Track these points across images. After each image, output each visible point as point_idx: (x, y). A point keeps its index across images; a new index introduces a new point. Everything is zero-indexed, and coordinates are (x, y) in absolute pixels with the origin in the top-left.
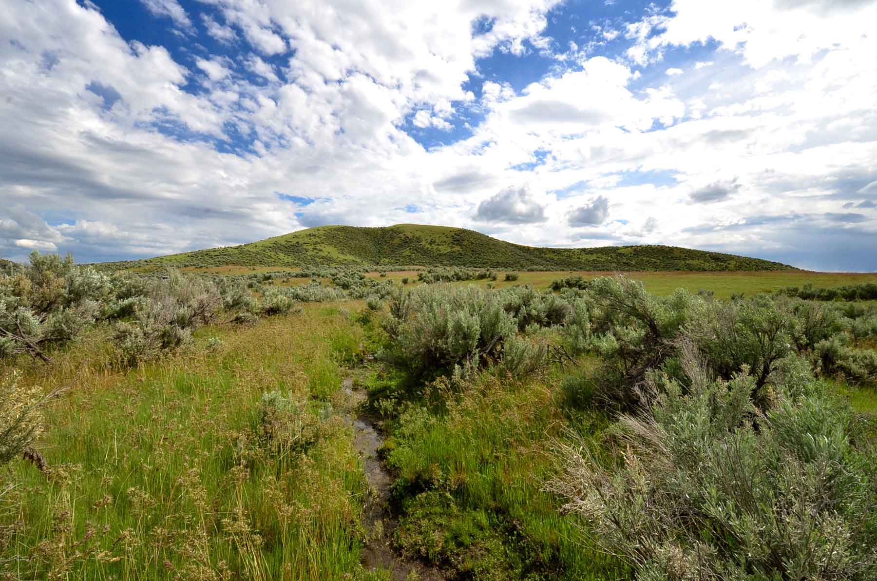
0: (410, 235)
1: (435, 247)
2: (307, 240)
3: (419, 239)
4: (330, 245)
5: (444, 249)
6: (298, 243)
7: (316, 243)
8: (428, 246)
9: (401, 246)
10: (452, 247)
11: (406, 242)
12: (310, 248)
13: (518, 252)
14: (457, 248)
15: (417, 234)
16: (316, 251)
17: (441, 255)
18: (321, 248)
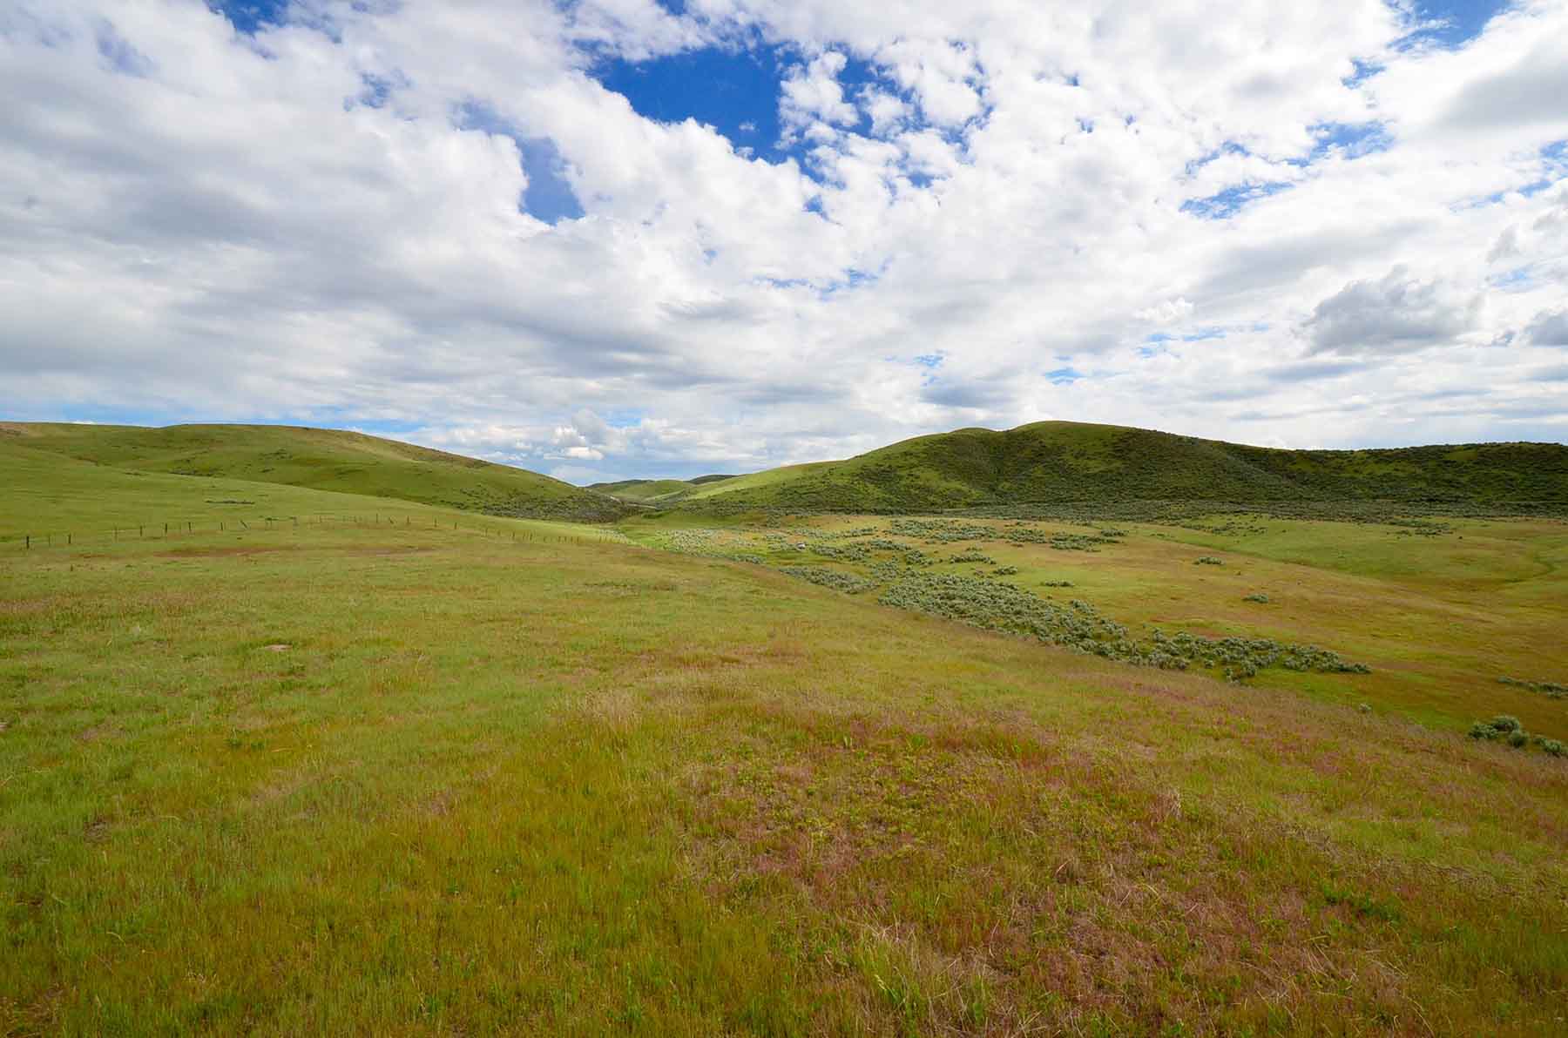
0: (1047, 442)
1: (1082, 462)
2: (901, 462)
3: (1060, 450)
4: (931, 466)
5: (1096, 466)
6: (890, 466)
7: (912, 466)
8: (1072, 461)
9: (1033, 461)
10: (1110, 463)
11: (1040, 455)
12: (904, 473)
13: (1242, 465)
14: (1118, 464)
15: (1061, 441)
16: (911, 478)
17: (1087, 476)
18: (918, 473)
